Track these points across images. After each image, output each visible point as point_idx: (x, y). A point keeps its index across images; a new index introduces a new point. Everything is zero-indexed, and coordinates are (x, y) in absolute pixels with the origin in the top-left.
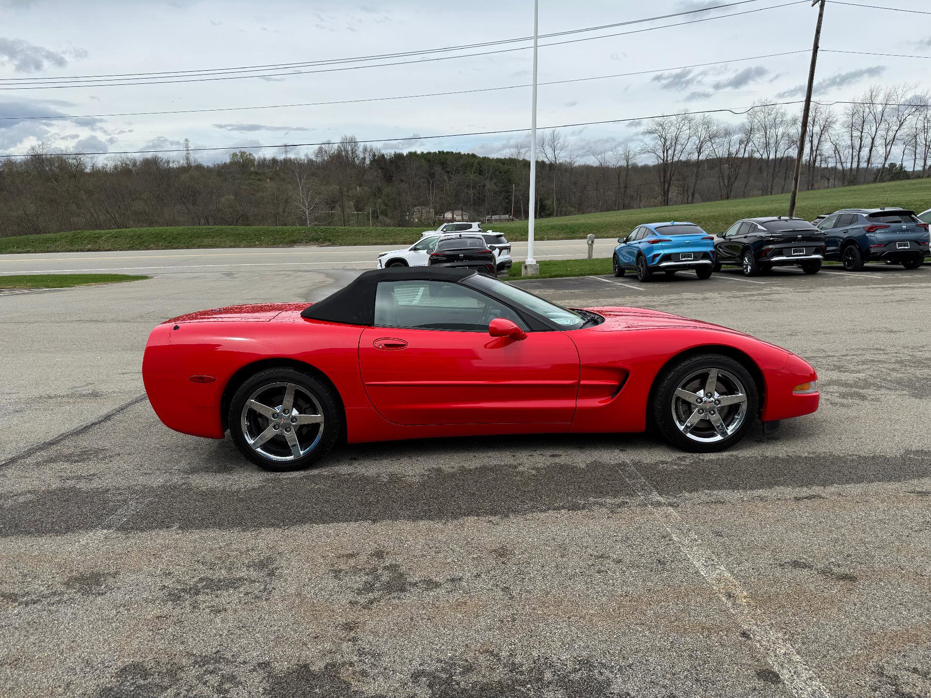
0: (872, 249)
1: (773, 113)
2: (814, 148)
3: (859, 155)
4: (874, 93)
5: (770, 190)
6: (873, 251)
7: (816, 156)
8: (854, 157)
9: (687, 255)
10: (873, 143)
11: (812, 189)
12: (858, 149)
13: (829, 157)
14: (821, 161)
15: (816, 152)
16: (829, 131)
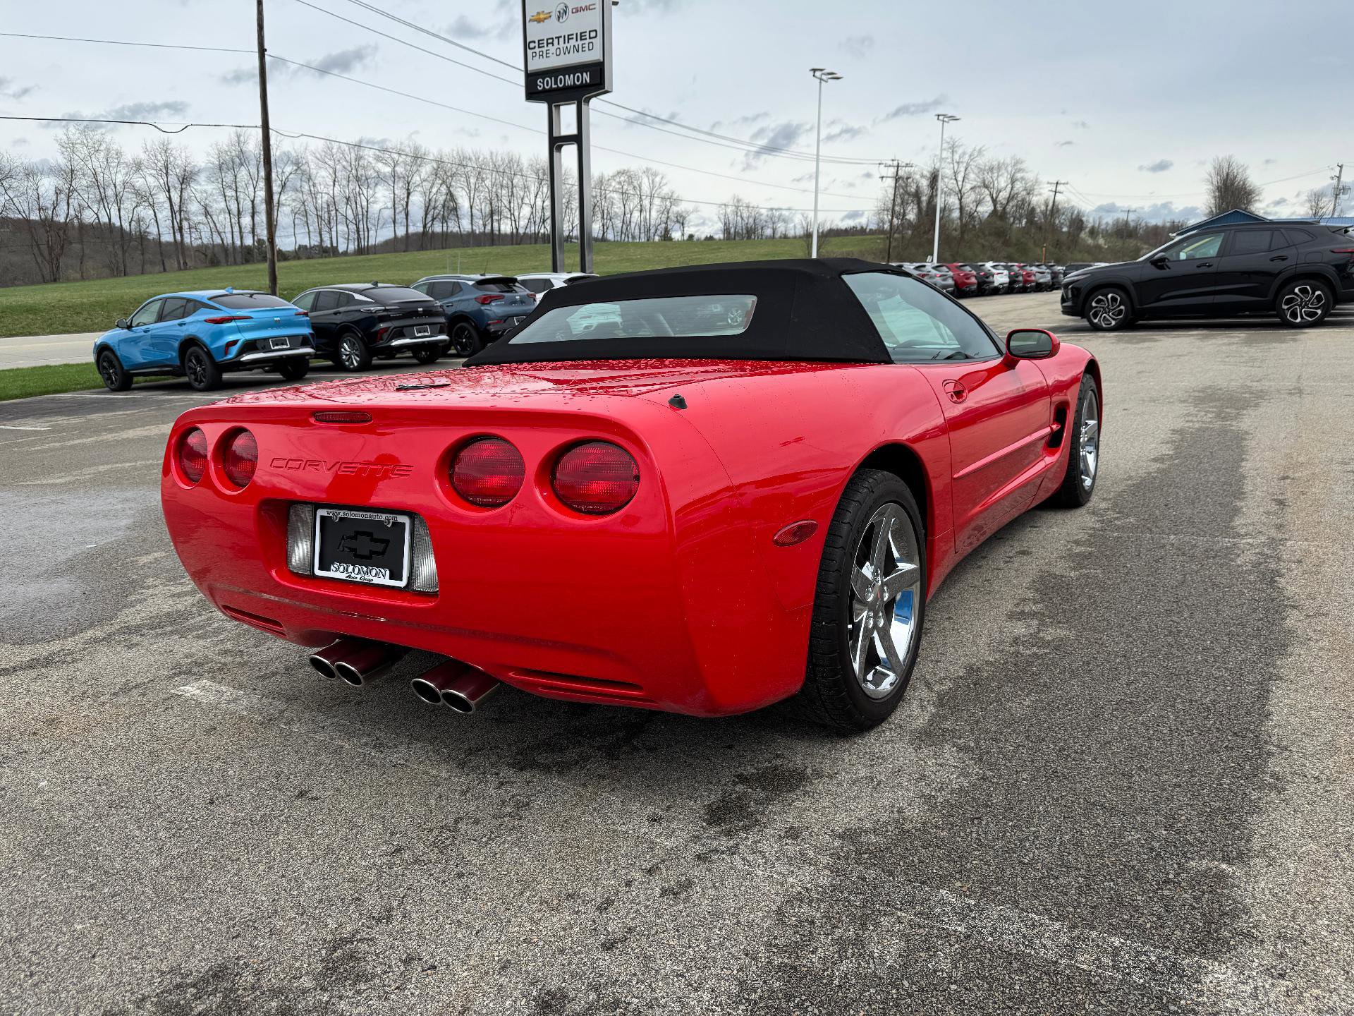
0: (491, 327)
1: (102, 148)
2: (176, 208)
3: (239, 223)
4: (242, 138)
5: (122, 268)
6: (492, 329)
7: (181, 221)
8: (234, 225)
9: (279, 341)
10: (253, 207)
11: (186, 269)
12: (236, 213)
13: (199, 223)
14: (190, 228)
15: (180, 215)
16: (192, 185)
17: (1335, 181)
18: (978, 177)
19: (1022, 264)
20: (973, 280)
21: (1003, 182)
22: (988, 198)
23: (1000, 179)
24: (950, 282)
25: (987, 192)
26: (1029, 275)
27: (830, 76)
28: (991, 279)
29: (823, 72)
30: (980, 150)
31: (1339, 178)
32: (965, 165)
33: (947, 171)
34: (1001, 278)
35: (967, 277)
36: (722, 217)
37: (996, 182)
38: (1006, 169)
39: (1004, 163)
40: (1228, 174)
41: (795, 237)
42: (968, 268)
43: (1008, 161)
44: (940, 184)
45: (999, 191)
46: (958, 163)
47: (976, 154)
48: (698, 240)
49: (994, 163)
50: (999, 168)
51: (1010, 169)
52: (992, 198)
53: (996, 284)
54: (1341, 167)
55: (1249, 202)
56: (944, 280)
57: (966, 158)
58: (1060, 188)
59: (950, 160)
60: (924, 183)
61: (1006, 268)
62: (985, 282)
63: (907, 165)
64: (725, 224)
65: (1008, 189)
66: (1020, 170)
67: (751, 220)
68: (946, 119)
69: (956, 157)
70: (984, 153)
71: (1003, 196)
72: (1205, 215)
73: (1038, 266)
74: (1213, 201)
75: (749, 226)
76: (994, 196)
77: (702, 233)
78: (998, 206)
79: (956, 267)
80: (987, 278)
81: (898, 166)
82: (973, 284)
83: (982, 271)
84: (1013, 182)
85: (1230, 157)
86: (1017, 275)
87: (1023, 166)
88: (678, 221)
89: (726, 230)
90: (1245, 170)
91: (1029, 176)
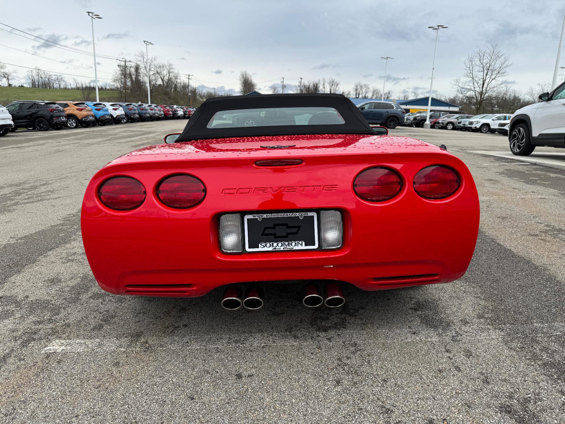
17: (282, 84)
18: (155, 70)
19: (187, 107)
20: (171, 112)
21: (165, 72)
22: (160, 79)
23: (164, 71)
24: (162, 113)
25: (159, 76)
26: (190, 111)
27: (96, 16)
28: (177, 113)
29: (93, 14)
30: (155, 58)
31: (283, 82)
32: (149, 64)
33: (142, 65)
34: (180, 113)
35: (168, 111)
36: (30, 77)
37: (162, 73)
38: (166, 67)
39: (165, 65)
40: (246, 78)
41: (72, 89)
42: (168, 108)
43: (166, 64)
44: (140, 71)
45: (164, 77)
46: (146, 63)
47: (153, 60)
48: (15, 87)
49: (161, 64)
50: (163, 67)
51: (167, 67)
52: (162, 79)
53: (179, 115)
54: (283, 78)
55: (253, 89)
56: (160, 112)
57: (149, 61)
58: (190, 77)
59: (142, 61)
60: (133, 70)
61: (182, 108)
62: (175, 114)
63: (130, 61)
64: (32, 80)
65: (168, 76)
66: (171, 69)
67: (47, 79)
68: (148, 43)
69: (145, 60)
70: (157, 60)
71: (166, 78)
72: (240, 92)
73: (192, 108)
74: (242, 88)
75: (46, 82)
76: (162, 78)
77: (16, 83)
78: (164, 82)
79: (163, 107)
80: (176, 112)
81: (125, 61)
82: (171, 114)
83: (174, 109)
84: (169, 73)
85: (246, 71)
86: (186, 111)
87: (173, 67)
88: (4, 77)
89: (34, 84)
90: (251, 77)
91: (176, 71)
